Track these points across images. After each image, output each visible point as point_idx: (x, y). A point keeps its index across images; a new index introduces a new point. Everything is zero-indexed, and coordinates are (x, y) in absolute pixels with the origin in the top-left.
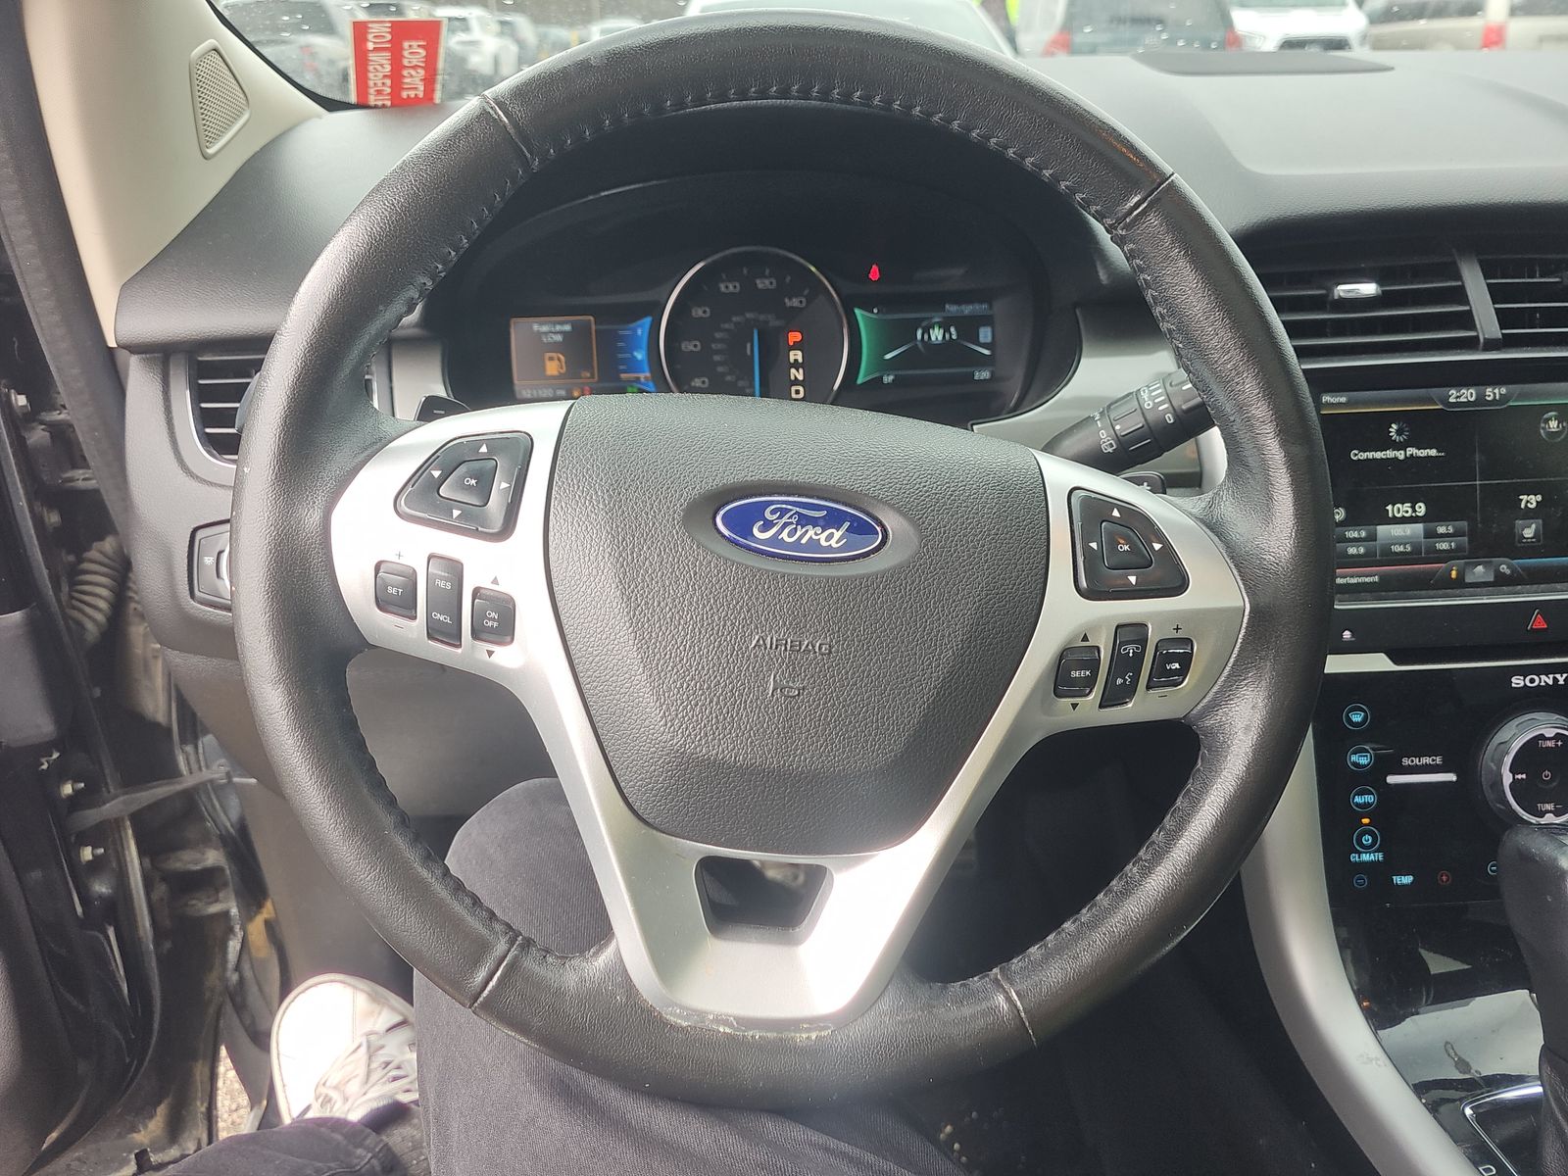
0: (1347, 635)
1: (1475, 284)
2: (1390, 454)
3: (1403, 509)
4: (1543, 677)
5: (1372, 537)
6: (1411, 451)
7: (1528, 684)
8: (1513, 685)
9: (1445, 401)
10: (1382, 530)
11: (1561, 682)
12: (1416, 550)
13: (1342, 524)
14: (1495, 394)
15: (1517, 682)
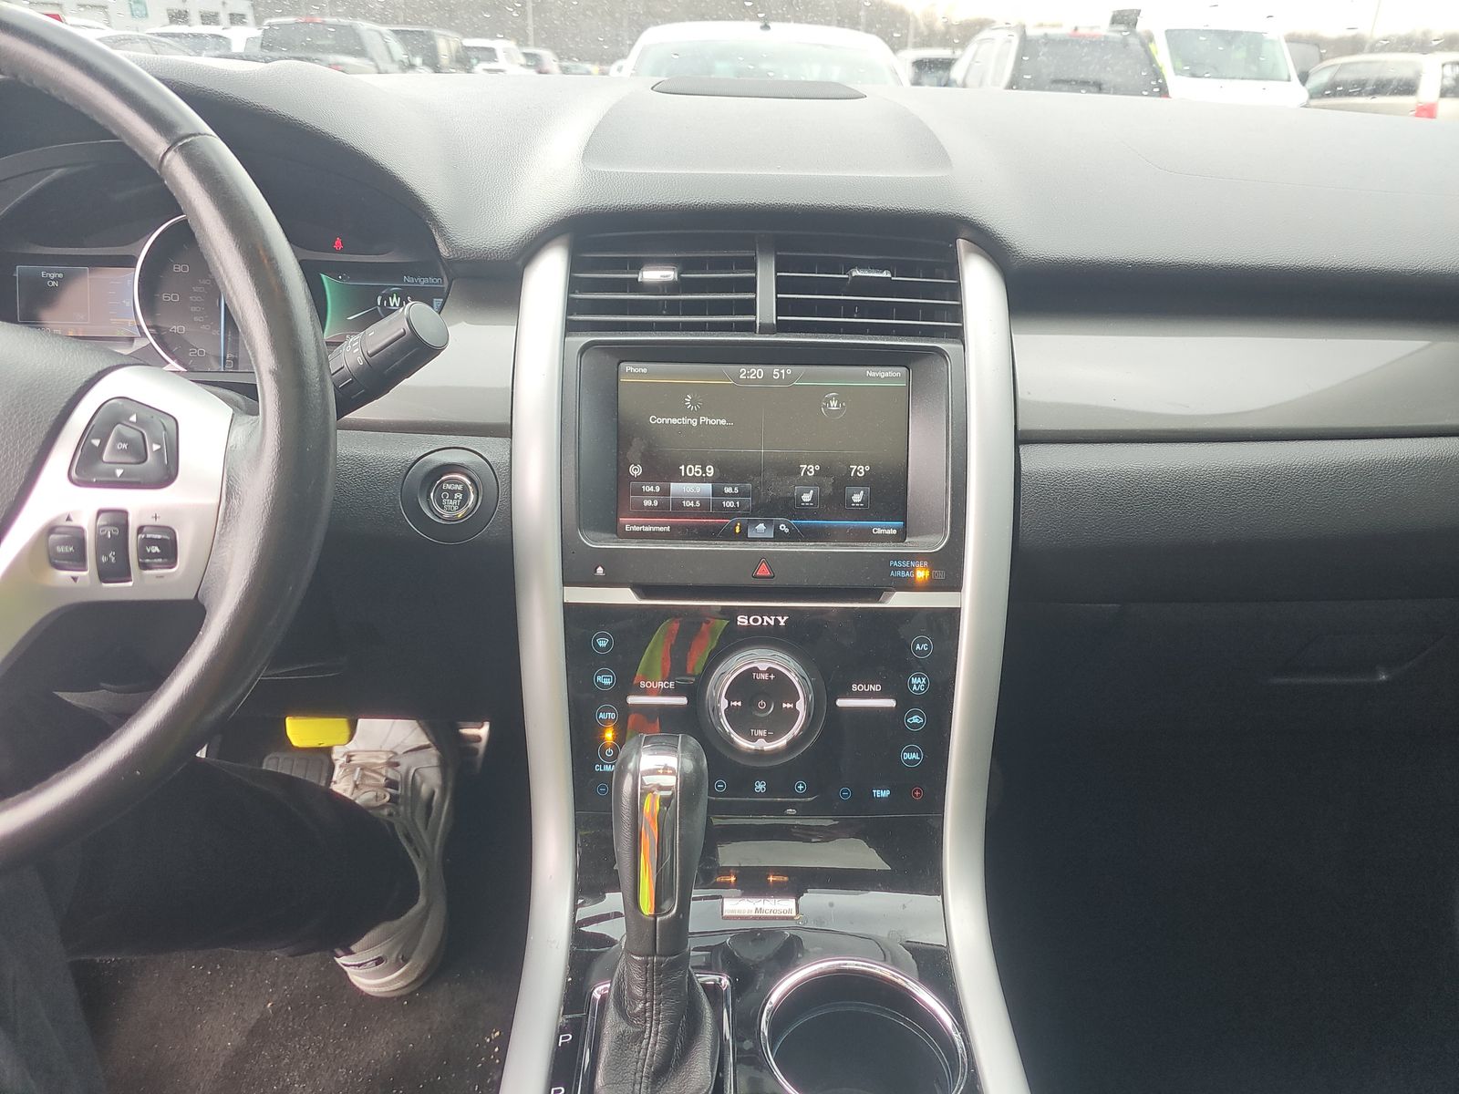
0: (600, 570)
1: (766, 277)
2: (685, 421)
3: (696, 470)
4: (766, 618)
5: (666, 492)
6: (704, 419)
7: (752, 623)
8: (739, 623)
9: (737, 379)
10: (675, 487)
11: (782, 623)
12: (705, 503)
13: (638, 479)
14: (781, 374)
15: (742, 620)
